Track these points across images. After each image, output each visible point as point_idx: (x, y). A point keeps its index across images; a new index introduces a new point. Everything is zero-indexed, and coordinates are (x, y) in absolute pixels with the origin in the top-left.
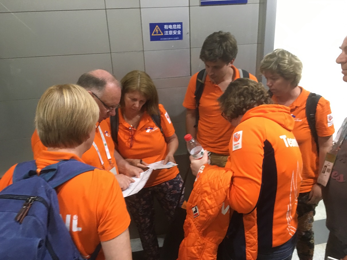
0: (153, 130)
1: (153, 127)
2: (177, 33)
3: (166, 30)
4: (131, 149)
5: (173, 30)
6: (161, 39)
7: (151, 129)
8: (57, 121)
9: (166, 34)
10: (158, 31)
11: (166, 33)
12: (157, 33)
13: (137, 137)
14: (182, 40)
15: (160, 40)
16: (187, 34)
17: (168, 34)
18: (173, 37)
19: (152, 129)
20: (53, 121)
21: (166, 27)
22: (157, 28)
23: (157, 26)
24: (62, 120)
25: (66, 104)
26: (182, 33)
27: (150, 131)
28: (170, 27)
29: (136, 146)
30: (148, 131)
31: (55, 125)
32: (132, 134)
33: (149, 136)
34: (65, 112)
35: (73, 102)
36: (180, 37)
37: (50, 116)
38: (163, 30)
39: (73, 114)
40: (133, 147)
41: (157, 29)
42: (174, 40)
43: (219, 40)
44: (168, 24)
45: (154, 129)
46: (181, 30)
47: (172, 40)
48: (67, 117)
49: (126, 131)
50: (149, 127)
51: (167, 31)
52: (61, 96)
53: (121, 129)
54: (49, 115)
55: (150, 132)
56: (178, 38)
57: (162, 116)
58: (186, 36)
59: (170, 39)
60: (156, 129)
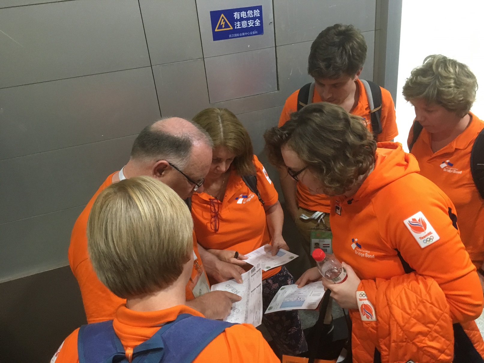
0: (249, 200)
1: (248, 194)
2: (254, 24)
3: (237, 20)
4: (216, 234)
5: (248, 19)
6: (230, 36)
7: (243, 197)
8: (135, 248)
9: (237, 27)
10: (224, 22)
11: (238, 25)
12: (223, 26)
13: (225, 213)
14: (262, 35)
15: (228, 38)
16: (270, 24)
17: (240, 26)
18: (248, 31)
19: (245, 197)
20: (129, 250)
21: (236, 15)
22: (223, 18)
23: (222, 15)
24: (145, 245)
25: (143, 214)
26: (261, 23)
27: (243, 201)
28: (243, 14)
29: (223, 228)
30: (240, 201)
31: (135, 258)
32: (215, 209)
33: (243, 209)
34: (145, 228)
35: (153, 207)
36: (260, 30)
37: (120, 243)
38: (233, 21)
39: (158, 228)
40: (220, 231)
41: (222, 20)
42: (250, 35)
43: (339, 42)
44: (240, 10)
45: (250, 197)
46: (260, 18)
47: (247, 35)
48: (151, 236)
49: (205, 205)
50: (241, 195)
51: (239, 23)
52: (129, 203)
53: (195, 203)
54: (117, 242)
55: (244, 203)
56: (256, 32)
57: (259, 173)
58: (268, 29)
59: (243, 34)
60: (252, 196)
